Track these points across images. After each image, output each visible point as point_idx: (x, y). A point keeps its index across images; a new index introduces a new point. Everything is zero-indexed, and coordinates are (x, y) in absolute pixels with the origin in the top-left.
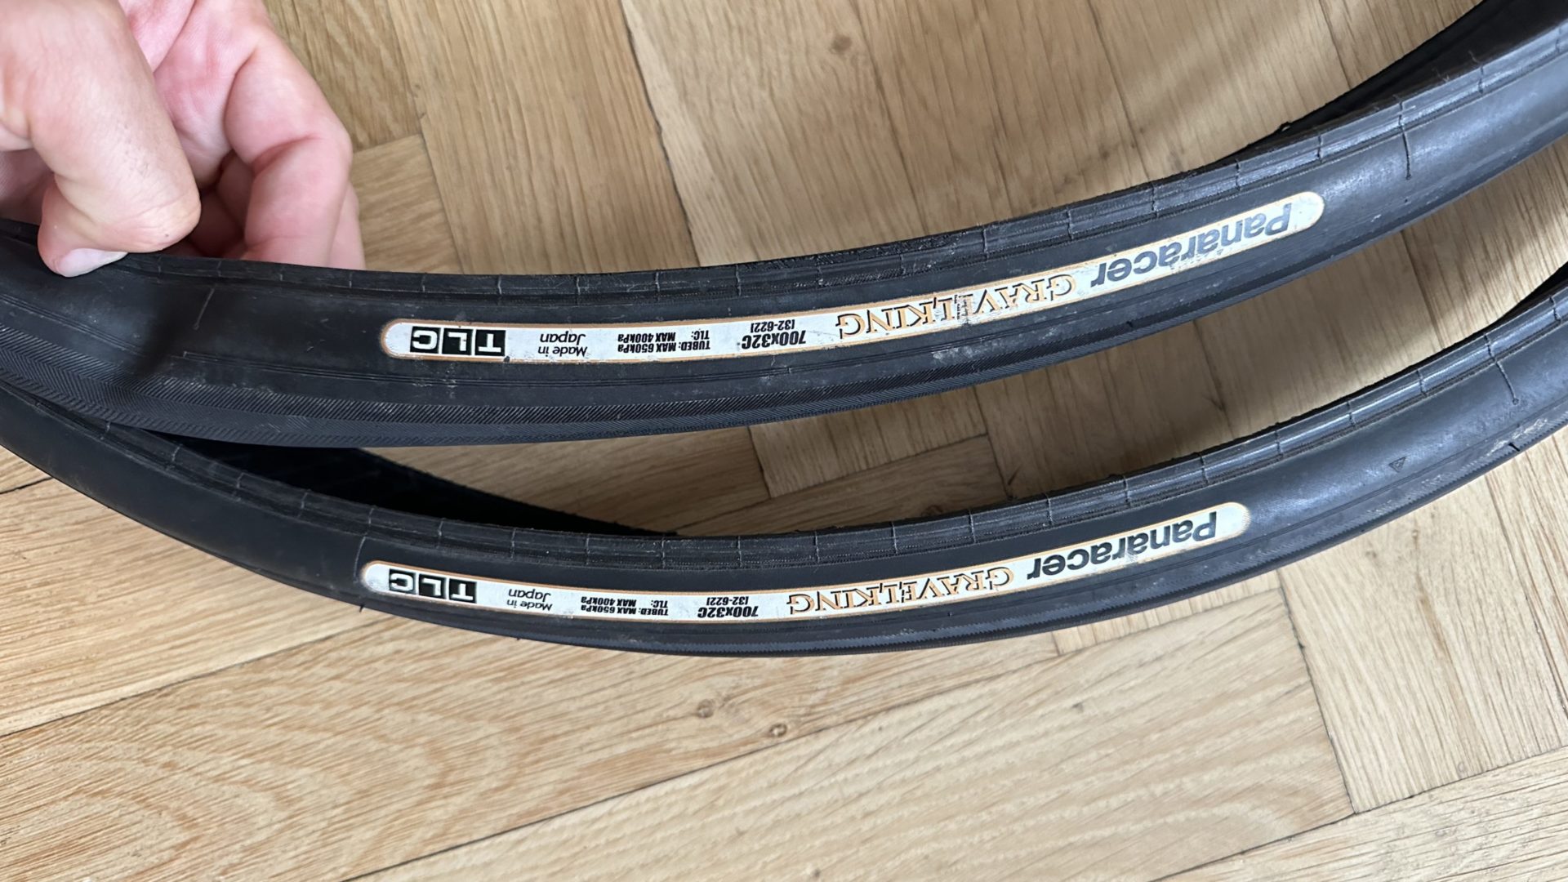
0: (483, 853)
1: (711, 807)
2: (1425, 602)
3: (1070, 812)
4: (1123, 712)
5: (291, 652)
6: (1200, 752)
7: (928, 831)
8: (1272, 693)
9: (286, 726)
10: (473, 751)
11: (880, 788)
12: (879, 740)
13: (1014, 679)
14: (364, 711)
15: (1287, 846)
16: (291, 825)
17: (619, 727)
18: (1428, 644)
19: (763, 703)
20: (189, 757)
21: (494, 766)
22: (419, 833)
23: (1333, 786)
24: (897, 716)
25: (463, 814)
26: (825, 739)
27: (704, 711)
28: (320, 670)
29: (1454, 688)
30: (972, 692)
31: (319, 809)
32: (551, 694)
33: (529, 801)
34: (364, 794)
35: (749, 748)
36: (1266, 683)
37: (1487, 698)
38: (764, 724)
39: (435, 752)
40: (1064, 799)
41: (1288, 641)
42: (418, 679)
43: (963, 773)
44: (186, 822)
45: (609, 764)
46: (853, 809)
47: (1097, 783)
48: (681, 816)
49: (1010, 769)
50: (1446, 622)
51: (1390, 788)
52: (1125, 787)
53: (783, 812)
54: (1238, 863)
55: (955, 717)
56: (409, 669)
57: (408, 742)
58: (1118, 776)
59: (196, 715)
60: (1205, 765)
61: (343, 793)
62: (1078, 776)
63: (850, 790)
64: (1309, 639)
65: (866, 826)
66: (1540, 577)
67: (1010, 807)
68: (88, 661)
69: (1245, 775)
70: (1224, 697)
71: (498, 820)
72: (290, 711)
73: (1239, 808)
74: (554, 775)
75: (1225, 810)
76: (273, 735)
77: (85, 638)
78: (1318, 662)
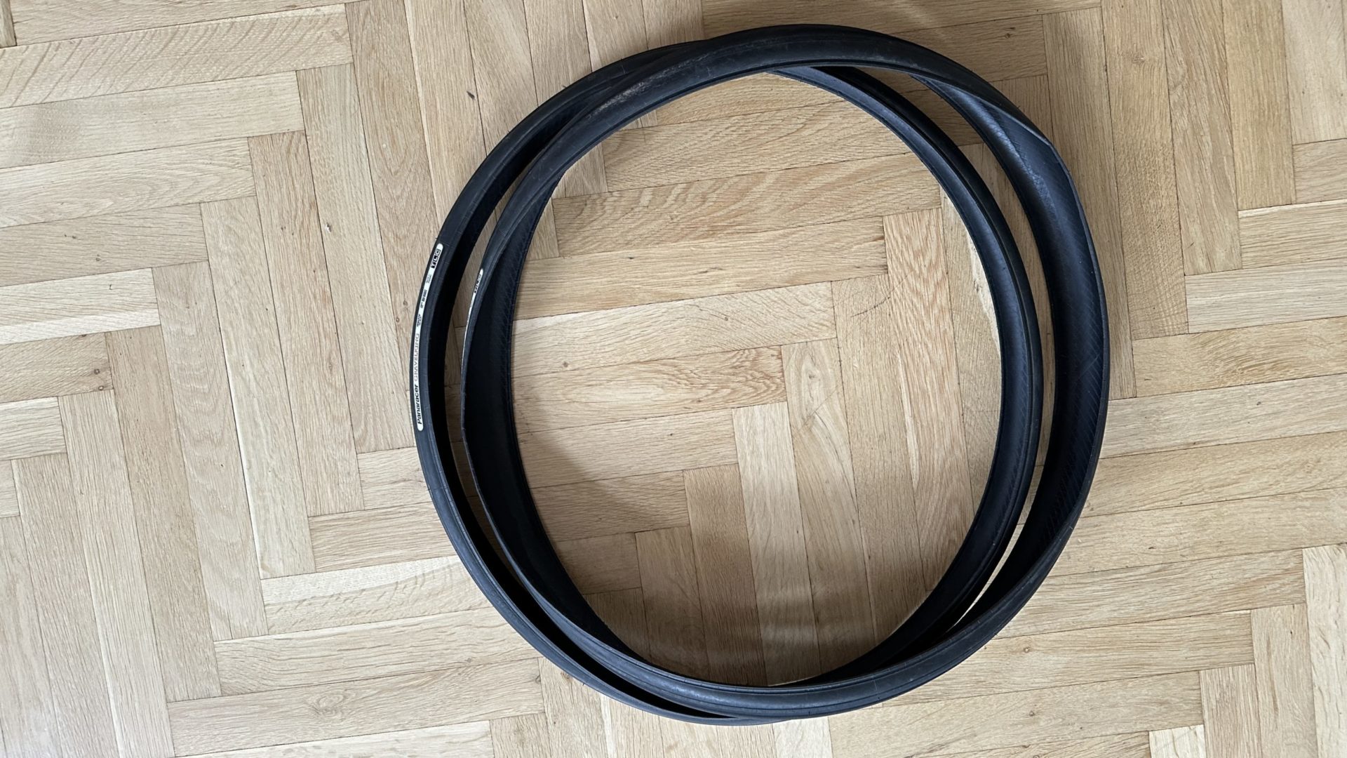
0: (379, 245)
1: (382, 301)
2: (405, 480)
3: (368, 386)
4: (390, 403)
5: (434, 205)
6: (378, 419)
7: (369, 351)
8: (389, 439)
9: (416, 201)
10: (404, 246)
11: (381, 342)
12: (392, 344)
13: (402, 378)
14: (417, 221)
15: (351, 435)
16: (392, 199)
17: (405, 282)
18: (394, 479)
19: (405, 317)
20: (412, 176)
21: (400, 250)
22: (386, 230)
23: (364, 449)
24: (397, 349)
25: (389, 242)
26: (394, 331)
27: (405, 303)
28: (429, 212)
29: (384, 484)
30: (400, 368)
31: (395, 206)
32: (415, 267)
33: (390, 258)
34: (397, 218)
35: (395, 313)
36: (392, 438)
37: (379, 491)
38: (400, 317)
39: (405, 237)
40: (372, 385)
41: (401, 445)
42: (423, 235)
43: (381, 363)
44: (396, 173)
45: (396, 278)
46: (376, 335)
47: (374, 394)
48: (381, 294)
49: (381, 374)
50: (399, 485)
51: (361, 464)
52: (372, 400)
53: (379, 318)
54: (350, 423)
55: (395, 363)
56: (426, 234)
57: (408, 231)
58: (375, 399)
59: (422, 179)
60: (374, 420)
61: (398, 213)
62: (376, 390)
63: (381, 335)
64: (401, 450)
65: (372, 337)
66: (406, 509)
67: (372, 372)
68: (439, 154)
69: (370, 428)
70: (389, 427)
71: (387, 250)
72: (420, 203)
73: (363, 427)
74: (395, 264)
75: (363, 423)
76: (414, 198)
77: (444, 154)
78: (395, 451)
